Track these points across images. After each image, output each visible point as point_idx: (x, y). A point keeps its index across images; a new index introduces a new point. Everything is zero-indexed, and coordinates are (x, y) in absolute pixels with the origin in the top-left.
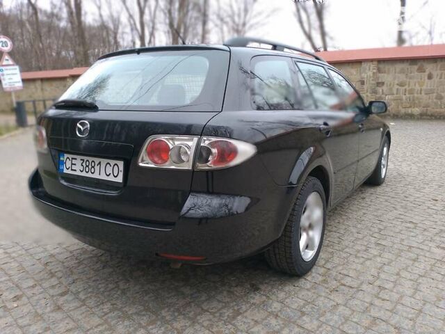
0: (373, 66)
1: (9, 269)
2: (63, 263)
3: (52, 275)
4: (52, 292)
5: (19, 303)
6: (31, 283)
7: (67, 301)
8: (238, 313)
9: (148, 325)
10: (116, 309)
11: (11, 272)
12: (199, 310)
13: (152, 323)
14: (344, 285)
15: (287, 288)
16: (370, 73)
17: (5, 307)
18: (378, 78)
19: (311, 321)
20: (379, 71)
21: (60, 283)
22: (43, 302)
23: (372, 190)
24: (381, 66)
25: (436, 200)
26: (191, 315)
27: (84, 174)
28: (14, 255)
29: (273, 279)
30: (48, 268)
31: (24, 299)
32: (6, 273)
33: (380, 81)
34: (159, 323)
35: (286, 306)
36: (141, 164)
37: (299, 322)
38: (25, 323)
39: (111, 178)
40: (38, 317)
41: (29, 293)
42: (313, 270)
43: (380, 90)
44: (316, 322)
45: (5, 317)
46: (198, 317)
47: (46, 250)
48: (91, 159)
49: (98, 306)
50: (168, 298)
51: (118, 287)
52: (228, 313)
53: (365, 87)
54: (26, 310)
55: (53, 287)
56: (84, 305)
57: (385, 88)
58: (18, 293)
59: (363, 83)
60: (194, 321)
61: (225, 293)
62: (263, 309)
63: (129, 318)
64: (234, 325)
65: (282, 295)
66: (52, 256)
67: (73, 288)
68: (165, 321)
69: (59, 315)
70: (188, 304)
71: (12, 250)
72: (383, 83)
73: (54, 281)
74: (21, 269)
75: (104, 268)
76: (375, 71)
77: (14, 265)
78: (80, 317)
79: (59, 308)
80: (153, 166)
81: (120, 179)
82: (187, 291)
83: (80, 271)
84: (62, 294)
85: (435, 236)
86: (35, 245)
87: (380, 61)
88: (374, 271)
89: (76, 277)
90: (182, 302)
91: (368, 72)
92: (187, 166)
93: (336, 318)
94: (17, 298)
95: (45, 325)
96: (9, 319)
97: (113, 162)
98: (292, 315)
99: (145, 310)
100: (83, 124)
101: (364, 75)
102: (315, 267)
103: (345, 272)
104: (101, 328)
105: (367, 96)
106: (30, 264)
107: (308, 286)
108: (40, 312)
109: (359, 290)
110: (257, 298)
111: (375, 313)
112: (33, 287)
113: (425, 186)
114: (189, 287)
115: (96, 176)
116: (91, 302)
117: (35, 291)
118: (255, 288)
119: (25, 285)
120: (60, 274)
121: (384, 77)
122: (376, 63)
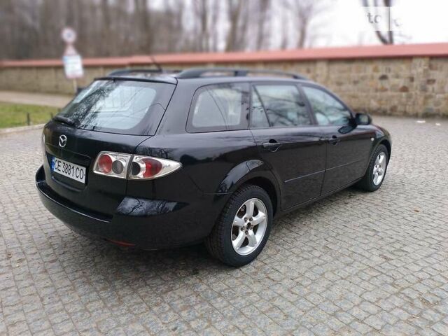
0: (424, 62)
1: (23, 239)
2: (63, 238)
3: (51, 246)
4: (45, 259)
5: (21, 264)
6: (34, 250)
7: (53, 267)
8: (171, 289)
9: (101, 290)
10: (84, 276)
11: (23, 242)
12: (143, 284)
13: (104, 289)
14: (269, 278)
15: (220, 275)
16: (420, 70)
17: (11, 266)
18: (429, 75)
19: (222, 302)
20: (431, 67)
21: (54, 253)
22: (37, 265)
23: (361, 196)
24: (434, 63)
25: (418, 211)
26: (135, 287)
27: (64, 174)
28: (30, 228)
29: (215, 267)
30: (50, 241)
31: (25, 262)
32: (19, 242)
33: (431, 78)
34: (109, 290)
35: (210, 288)
36: (95, 172)
37: (213, 301)
38: (20, 279)
39: (79, 180)
40: (30, 275)
41: (30, 258)
42: (252, 264)
43: (430, 87)
44: (225, 303)
45: (8, 273)
46: (140, 289)
47: (54, 227)
48: (69, 163)
49: (72, 273)
50: (125, 273)
51: (93, 260)
52: (163, 288)
53: (415, 83)
54: (23, 270)
55: (48, 255)
56: (64, 271)
57: (436, 86)
58: (23, 257)
59: (412, 79)
60: (135, 291)
61: (170, 273)
62: (191, 289)
63: (90, 283)
64: (162, 298)
65: (212, 280)
66: (57, 232)
67: (61, 258)
68: (114, 288)
69: (44, 276)
70: (137, 279)
71: (30, 224)
72: (434, 81)
73: (50, 251)
74: (32, 240)
75: (91, 244)
76: (426, 67)
77: (27, 236)
78: (56, 279)
79: (46, 271)
80: (103, 174)
81: (83, 181)
82: (142, 268)
83: (72, 245)
84: (52, 261)
85: (387, 245)
86: (48, 222)
87: (432, 57)
88: (302, 270)
89: (66, 250)
90: (134, 276)
91: (419, 68)
92: (123, 176)
93: (243, 302)
94: (20, 261)
95: (32, 282)
96: (10, 275)
97: (80, 168)
98: (210, 295)
99: (104, 279)
100: (63, 138)
101: (414, 72)
102: (255, 261)
103: (278, 268)
104: (68, 288)
105: (416, 94)
106: (38, 236)
107: (239, 275)
108: (32, 272)
109: (279, 283)
110: (192, 280)
111: (277, 303)
112: (34, 254)
113: (419, 196)
114: (145, 266)
115: (71, 176)
116: (69, 270)
117: (34, 257)
118: (195, 272)
119: (29, 252)
120: (56, 247)
121: (436, 75)
122: (427, 60)
